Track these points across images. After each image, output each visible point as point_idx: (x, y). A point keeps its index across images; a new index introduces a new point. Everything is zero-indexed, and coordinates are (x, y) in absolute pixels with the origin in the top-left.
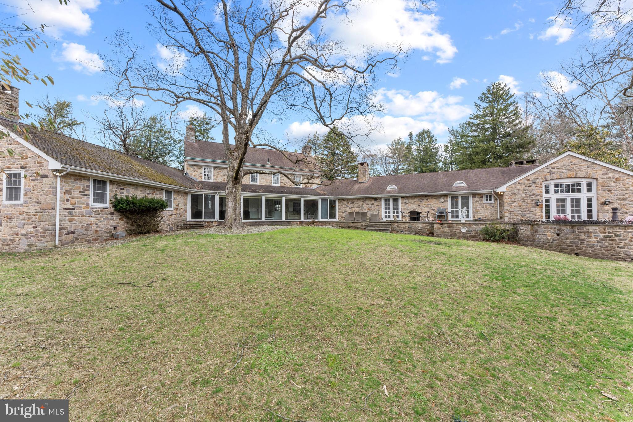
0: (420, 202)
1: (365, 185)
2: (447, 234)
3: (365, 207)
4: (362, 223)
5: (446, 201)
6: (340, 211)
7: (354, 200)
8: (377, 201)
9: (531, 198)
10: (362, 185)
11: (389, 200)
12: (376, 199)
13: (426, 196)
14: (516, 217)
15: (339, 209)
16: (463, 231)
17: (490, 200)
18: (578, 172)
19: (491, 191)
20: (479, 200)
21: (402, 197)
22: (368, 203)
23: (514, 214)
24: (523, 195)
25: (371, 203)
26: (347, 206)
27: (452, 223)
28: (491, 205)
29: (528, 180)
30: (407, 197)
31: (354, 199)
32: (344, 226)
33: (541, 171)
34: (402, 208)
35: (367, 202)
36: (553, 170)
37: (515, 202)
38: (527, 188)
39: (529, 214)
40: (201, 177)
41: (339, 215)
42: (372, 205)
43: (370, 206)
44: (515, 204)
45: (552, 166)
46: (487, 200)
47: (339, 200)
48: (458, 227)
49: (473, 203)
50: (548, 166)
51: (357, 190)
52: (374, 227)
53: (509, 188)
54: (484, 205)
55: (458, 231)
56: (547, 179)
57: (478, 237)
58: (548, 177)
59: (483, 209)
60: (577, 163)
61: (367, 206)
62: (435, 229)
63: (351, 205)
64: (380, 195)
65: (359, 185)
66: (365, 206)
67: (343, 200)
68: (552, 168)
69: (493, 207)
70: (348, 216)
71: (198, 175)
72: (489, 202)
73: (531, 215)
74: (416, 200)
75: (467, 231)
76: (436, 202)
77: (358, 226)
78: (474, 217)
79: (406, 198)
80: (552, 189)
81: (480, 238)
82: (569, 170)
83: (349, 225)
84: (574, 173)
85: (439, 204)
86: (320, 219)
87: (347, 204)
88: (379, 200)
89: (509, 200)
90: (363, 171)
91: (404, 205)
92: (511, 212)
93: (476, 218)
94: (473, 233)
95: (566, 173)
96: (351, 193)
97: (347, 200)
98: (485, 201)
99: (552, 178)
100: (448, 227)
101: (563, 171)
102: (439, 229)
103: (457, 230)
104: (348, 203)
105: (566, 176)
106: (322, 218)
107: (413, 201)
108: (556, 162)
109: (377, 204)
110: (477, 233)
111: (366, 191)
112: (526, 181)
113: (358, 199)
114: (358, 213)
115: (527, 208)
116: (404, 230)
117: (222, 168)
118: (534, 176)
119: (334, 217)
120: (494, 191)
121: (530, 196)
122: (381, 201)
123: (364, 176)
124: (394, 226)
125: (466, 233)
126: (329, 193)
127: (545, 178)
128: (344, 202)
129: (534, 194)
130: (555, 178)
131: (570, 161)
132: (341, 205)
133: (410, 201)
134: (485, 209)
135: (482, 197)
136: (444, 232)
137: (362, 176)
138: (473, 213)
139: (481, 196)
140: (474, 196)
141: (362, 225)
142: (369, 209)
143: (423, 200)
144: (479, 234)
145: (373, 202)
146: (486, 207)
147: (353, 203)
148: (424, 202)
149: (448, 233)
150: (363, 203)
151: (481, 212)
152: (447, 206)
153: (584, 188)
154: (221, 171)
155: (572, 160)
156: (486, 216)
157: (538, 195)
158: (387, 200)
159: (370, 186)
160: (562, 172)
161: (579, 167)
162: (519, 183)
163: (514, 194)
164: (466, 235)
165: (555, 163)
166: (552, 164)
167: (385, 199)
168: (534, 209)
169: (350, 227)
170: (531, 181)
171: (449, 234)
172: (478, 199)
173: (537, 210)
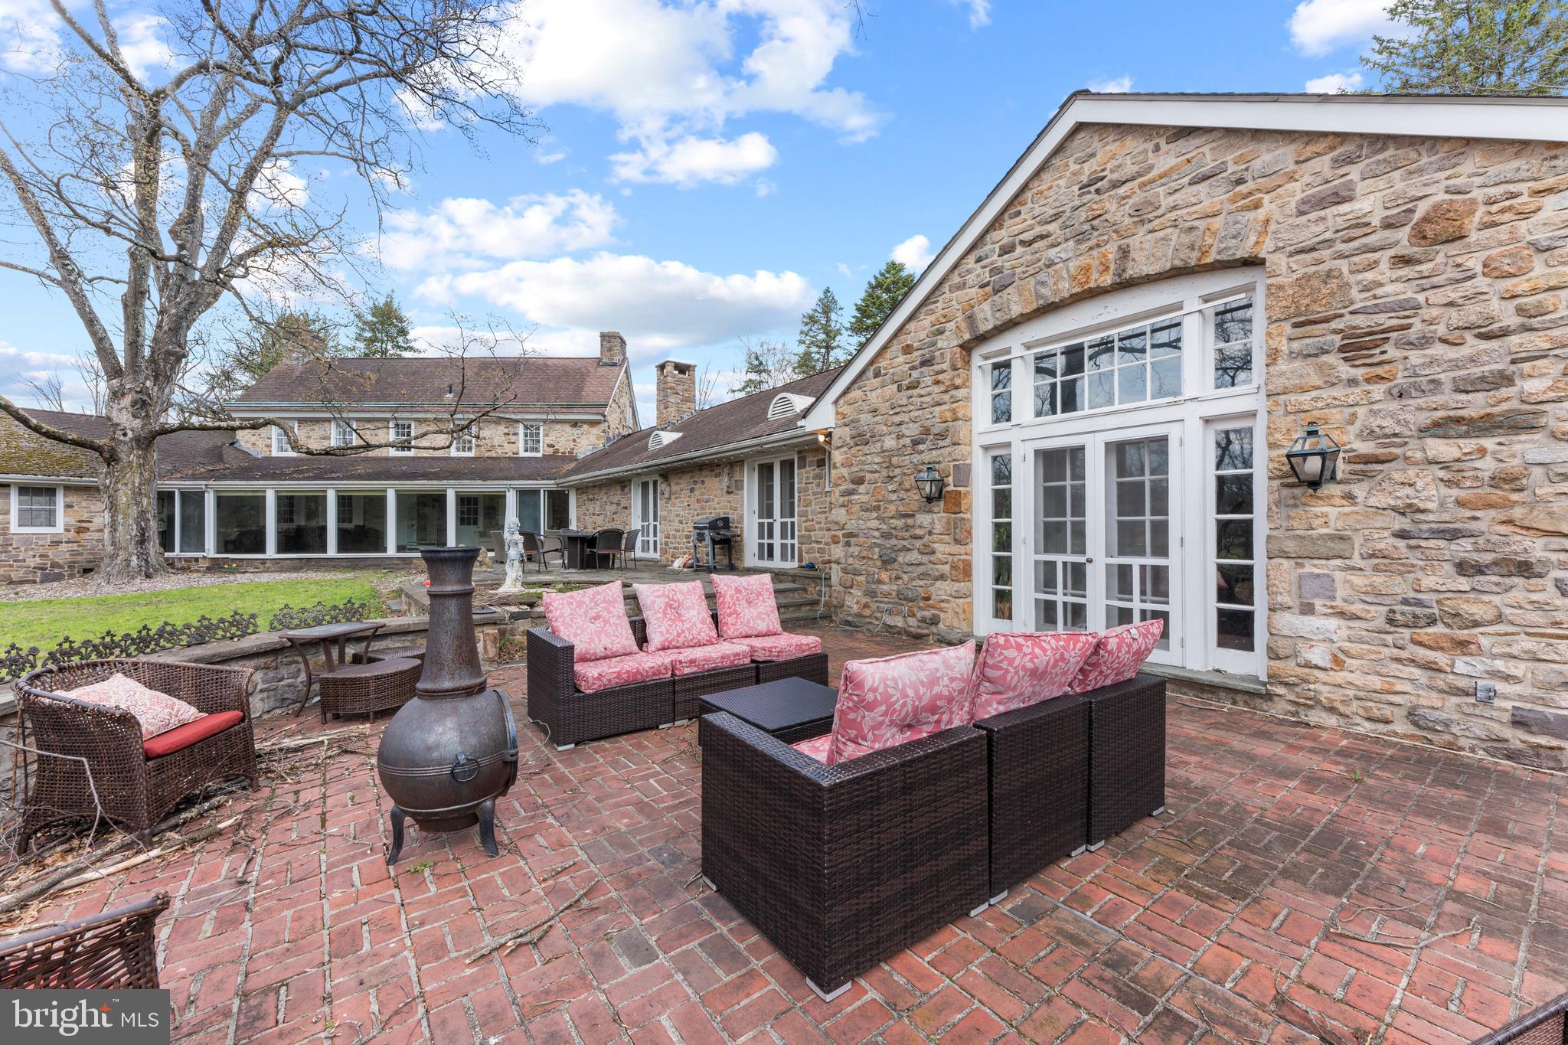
0: (692, 491)
3: (608, 514)
5: (738, 485)
7: (595, 491)
8: (625, 490)
9: (916, 459)
12: (622, 485)
13: (701, 467)
14: (864, 566)
15: (577, 518)
18: (1137, 239)
20: (815, 477)
21: (661, 475)
22: (613, 499)
23: (857, 551)
24: (890, 443)
25: (617, 499)
26: (586, 509)
29: (904, 350)
30: (670, 473)
33: (956, 280)
34: (660, 517)
35: (611, 495)
36: (1009, 261)
37: (861, 481)
38: (903, 398)
39: (907, 549)
40: (269, 446)
42: (618, 504)
43: (615, 507)
44: (863, 494)
47: (577, 490)
49: (799, 491)
56: (981, 328)
58: (985, 311)
59: (822, 518)
60: (1130, 171)
61: (611, 509)
63: (591, 508)
66: (608, 510)
68: (1007, 250)
71: (260, 443)
73: (914, 557)
74: (683, 483)
76: (719, 492)
78: (800, 557)
79: (665, 479)
82: (1080, 237)
84: (1111, 250)
85: (725, 498)
87: (586, 503)
89: (846, 471)
90: (663, 389)
91: (663, 503)
92: (849, 538)
93: (806, 561)
95: (1070, 265)
99: (1000, 317)
101: (1055, 253)
104: (588, 500)
105: (1066, 288)
107: (678, 489)
109: (625, 502)
112: (899, 358)
115: (900, 516)
117: (318, 421)
118: (927, 323)
121: (914, 443)
122: (630, 491)
127: (971, 321)
128: (583, 497)
129: (927, 432)
130: (1016, 311)
131: (1087, 169)
132: (580, 506)
133: (674, 488)
135: (821, 463)
138: (798, 539)
139: (818, 454)
140: (802, 457)
142: (614, 520)
143: (696, 483)
145: (619, 494)
147: (594, 499)
148: (697, 492)
150: (606, 498)
151: (819, 534)
152: (742, 506)
154: (316, 427)
155: (1101, 158)
157: (942, 436)
160: (1050, 265)
162: (877, 374)
163: (860, 439)
167: (642, 485)
168: (925, 519)
170: (916, 357)
172: (809, 471)
173: (938, 527)
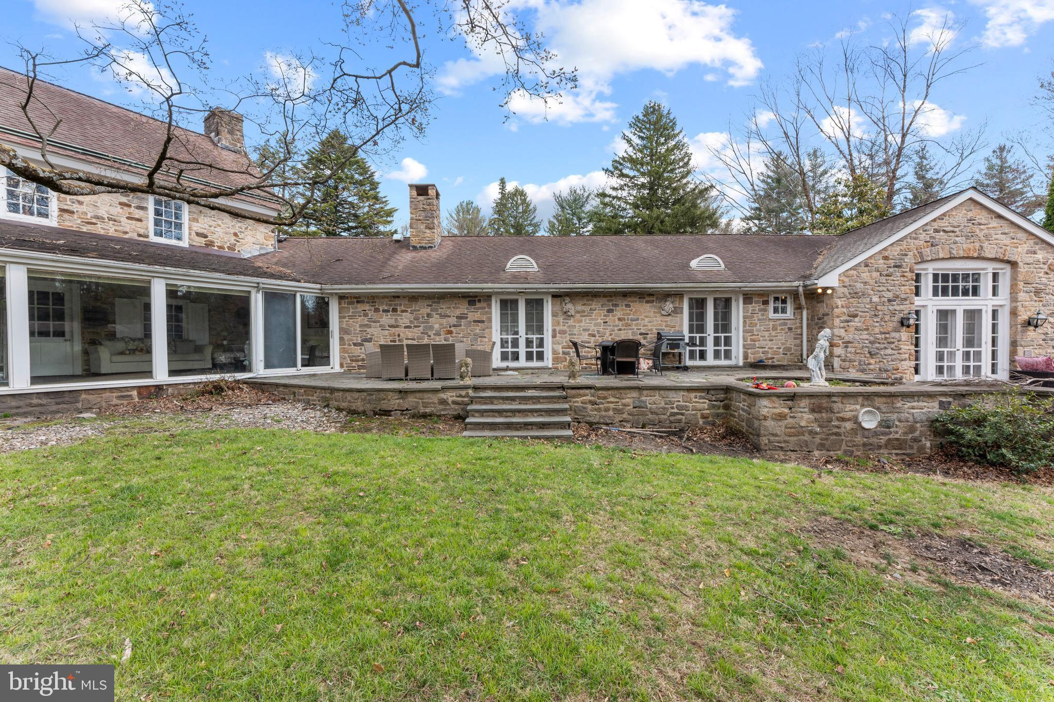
0: (610, 311)
1: (434, 255)
2: (807, 437)
3: (437, 326)
4: (443, 396)
5: (677, 311)
6: (346, 337)
7: (397, 301)
8: (478, 305)
9: (891, 308)
10: (422, 253)
11: (515, 302)
12: (473, 299)
13: (626, 294)
14: (857, 357)
15: (343, 331)
16: (866, 425)
17: (784, 311)
18: (986, 245)
19: (796, 283)
20: (760, 310)
21: (555, 296)
22: (448, 312)
23: (853, 350)
24: (875, 299)
25: (458, 312)
26: (370, 320)
27: (829, 395)
28: (785, 324)
29: (886, 258)
30: (573, 295)
31: (396, 296)
32: (359, 405)
33: (914, 235)
34: (554, 331)
35: (444, 307)
36: (938, 236)
37: (856, 316)
38: (883, 279)
39: (885, 348)
41: (342, 351)
42: (459, 318)
43: (453, 320)
44: (857, 322)
45: (936, 225)
46: (776, 310)
47: (341, 297)
48: (849, 407)
49: (745, 317)
50: (926, 224)
51: (405, 267)
52: (500, 412)
53: (846, 280)
54: (771, 323)
55: (849, 425)
56: (926, 258)
57: (916, 446)
58: (927, 251)
59: (766, 334)
60: (983, 221)
61: (444, 321)
62: (765, 418)
63: (387, 319)
64: (488, 286)
65: (414, 254)
66: (436, 322)
67: (358, 299)
68: (936, 231)
69: (790, 329)
70: (379, 360)
72: (780, 315)
73: (889, 351)
74: (596, 304)
75: (880, 424)
76: (652, 314)
77: (426, 405)
78: (746, 357)
79: (567, 299)
80: (927, 284)
81: (921, 449)
82: (967, 237)
83: (384, 406)
84: (977, 245)
85: (659, 319)
86: (259, 370)
87: (371, 314)
88: (483, 304)
89: (845, 310)
90: (424, 210)
91: (561, 319)
92: (847, 344)
93: (751, 359)
94: (898, 432)
95: (963, 246)
96: (386, 275)
97: (373, 299)
98: (771, 315)
99: (934, 256)
100: (813, 411)
101: (957, 239)
102: (781, 417)
103: (843, 419)
104: (377, 310)
105: (962, 254)
106: (267, 366)
107: (587, 308)
108: (944, 215)
109: (477, 316)
110: (912, 429)
111: (440, 270)
112: (882, 261)
113: (414, 298)
114: (417, 350)
115: (881, 333)
116: (618, 418)
118: (898, 248)
119: (325, 360)
120: (805, 286)
121: (889, 301)
122: (490, 306)
123: (428, 227)
124: (578, 402)
125: (875, 433)
126: (305, 273)
127: (920, 253)
128: (361, 307)
129: (897, 297)
130: (941, 256)
131: (970, 215)
132: (351, 317)
133: (579, 308)
134: (773, 333)
135: (766, 303)
136: (800, 431)
137: (423, 227)
138: (744, 346)
139: (763, 297)
140: (748, 298)
141: (443, 402)
142: (450, 332)
143: (616, 305)
144: (917, 434)
145: (463, 308)
146: (775, 328)
147: (395, 310)
148: (619, 313)
149: (811, 432)
150: (428, 310)
151: (763, 343)
152: (681, 325)
153: (986, 285)
155: (975, 213)
156: (776, 353)
157: (905, 299)
158: (508, 305)
159: (448, 259)
160: (955, 243)
161: (986, 231)
162: (867, 266)
163: (855, 295)
164: (874, 440)
165: (941, 218)
166: (934, 220)
167: (502, 301)
168: (896, 335)
169: (387, 413)
170: (892, 263)
171: (817, 440)
172: (756, 306)
173: (903, 339)
